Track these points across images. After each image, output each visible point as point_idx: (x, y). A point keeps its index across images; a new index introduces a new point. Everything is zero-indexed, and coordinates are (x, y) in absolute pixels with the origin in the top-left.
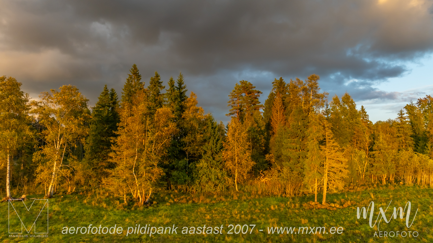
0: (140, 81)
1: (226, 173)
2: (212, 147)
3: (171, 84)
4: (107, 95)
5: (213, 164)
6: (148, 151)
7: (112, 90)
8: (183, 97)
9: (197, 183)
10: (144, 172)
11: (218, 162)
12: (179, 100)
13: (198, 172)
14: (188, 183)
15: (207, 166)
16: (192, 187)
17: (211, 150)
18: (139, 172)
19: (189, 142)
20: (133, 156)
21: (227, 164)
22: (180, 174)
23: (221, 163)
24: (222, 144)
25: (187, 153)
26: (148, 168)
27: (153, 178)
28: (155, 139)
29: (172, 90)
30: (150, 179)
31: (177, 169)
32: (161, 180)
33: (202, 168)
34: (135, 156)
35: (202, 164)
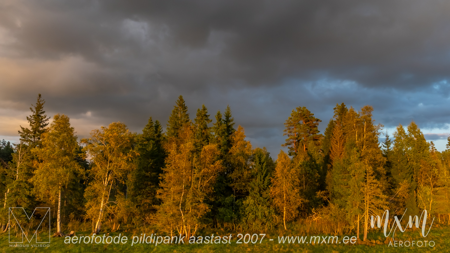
0: (186, 113)
1: (273, 211)
2: (260, 183)
3: (219, 118)
4: (151, 128)
5: (260, 201)
6: (195, 188)
7: (156, 122)
8: (230, 131)
9: (244, 221)
10: (191, 208)
11: (266, 198)
12: (226, 134)
13: (245, 209)
14: (235, 221)
15: (254, 203)
16: (239, 225)
17: (259, 186)
18: (185, 208)
19: (236, 178)
20: (180, 193)
21: (275, 201)
22: (227, 211)
23: (268, 200)
24: (270, 180)
25: (234, 190)
26: (194, 204)
27: (199, 214)
28: (201, 176)
29: (219, 124)
30: (196, 215)
31: (224, 206)
32: (207, 217)
33: (248, 205)
34: (182, 193)
35: (249, 200)
